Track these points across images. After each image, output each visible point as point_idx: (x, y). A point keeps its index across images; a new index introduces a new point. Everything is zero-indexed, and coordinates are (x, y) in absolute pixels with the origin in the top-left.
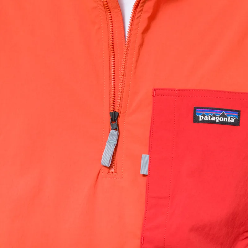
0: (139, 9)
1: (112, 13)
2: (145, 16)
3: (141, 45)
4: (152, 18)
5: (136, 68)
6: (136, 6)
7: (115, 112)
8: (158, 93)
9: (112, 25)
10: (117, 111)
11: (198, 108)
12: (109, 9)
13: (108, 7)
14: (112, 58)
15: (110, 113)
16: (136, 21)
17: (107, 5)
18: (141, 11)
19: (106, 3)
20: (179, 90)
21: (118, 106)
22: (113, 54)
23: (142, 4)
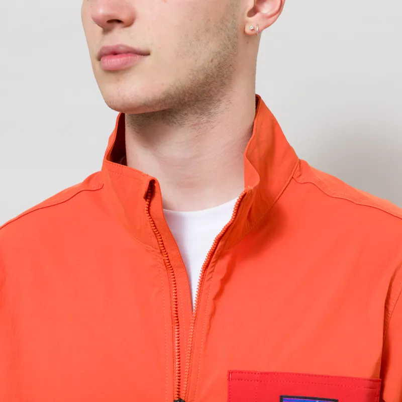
0: (209, 270)
1: (175, 273)
2: (218, 277)
3: (213, 314)
4: (225, 280)
5: (206, 343)
6: (206, 267)
7: (180, 400)
8: (234, 377)
9: (175, 288)
10: (183, 398)
11: (285, 397)
12: (171, 269)
13: (170, 266)
14: (176, 330)
15: (174, 401)
16: (206, 284)
17: (168, 264)
18: (213, 271)
19: (167, 261)
20: (261, 373)
21: (185, 392)
22: (178, 324)
23: (213, 264)
